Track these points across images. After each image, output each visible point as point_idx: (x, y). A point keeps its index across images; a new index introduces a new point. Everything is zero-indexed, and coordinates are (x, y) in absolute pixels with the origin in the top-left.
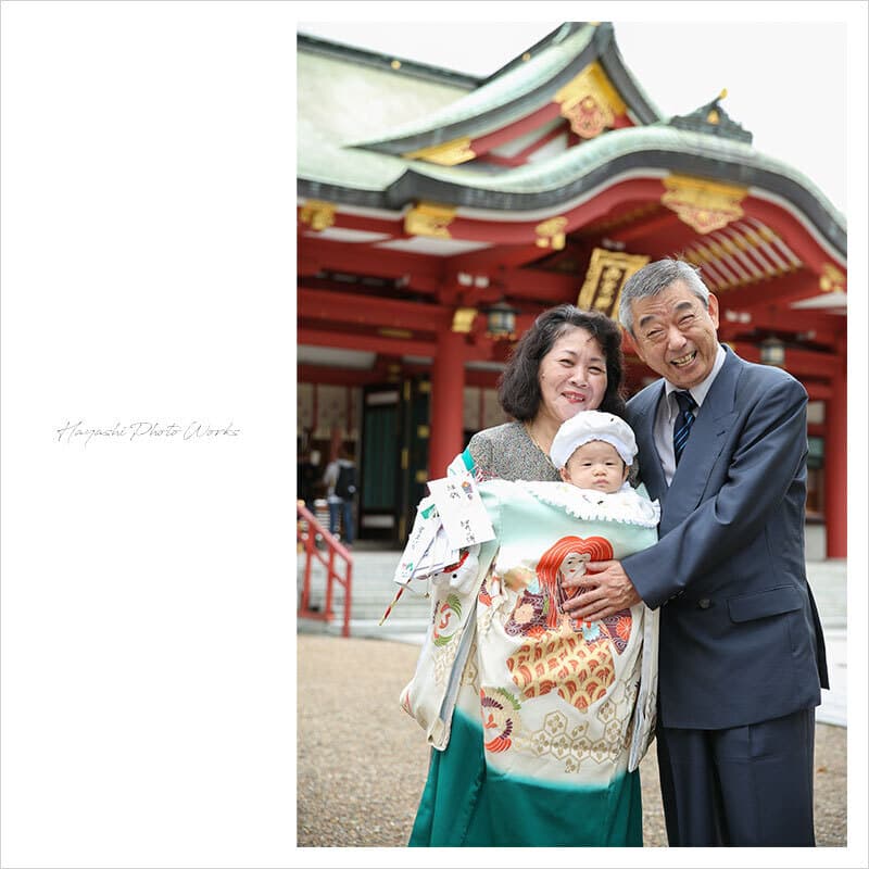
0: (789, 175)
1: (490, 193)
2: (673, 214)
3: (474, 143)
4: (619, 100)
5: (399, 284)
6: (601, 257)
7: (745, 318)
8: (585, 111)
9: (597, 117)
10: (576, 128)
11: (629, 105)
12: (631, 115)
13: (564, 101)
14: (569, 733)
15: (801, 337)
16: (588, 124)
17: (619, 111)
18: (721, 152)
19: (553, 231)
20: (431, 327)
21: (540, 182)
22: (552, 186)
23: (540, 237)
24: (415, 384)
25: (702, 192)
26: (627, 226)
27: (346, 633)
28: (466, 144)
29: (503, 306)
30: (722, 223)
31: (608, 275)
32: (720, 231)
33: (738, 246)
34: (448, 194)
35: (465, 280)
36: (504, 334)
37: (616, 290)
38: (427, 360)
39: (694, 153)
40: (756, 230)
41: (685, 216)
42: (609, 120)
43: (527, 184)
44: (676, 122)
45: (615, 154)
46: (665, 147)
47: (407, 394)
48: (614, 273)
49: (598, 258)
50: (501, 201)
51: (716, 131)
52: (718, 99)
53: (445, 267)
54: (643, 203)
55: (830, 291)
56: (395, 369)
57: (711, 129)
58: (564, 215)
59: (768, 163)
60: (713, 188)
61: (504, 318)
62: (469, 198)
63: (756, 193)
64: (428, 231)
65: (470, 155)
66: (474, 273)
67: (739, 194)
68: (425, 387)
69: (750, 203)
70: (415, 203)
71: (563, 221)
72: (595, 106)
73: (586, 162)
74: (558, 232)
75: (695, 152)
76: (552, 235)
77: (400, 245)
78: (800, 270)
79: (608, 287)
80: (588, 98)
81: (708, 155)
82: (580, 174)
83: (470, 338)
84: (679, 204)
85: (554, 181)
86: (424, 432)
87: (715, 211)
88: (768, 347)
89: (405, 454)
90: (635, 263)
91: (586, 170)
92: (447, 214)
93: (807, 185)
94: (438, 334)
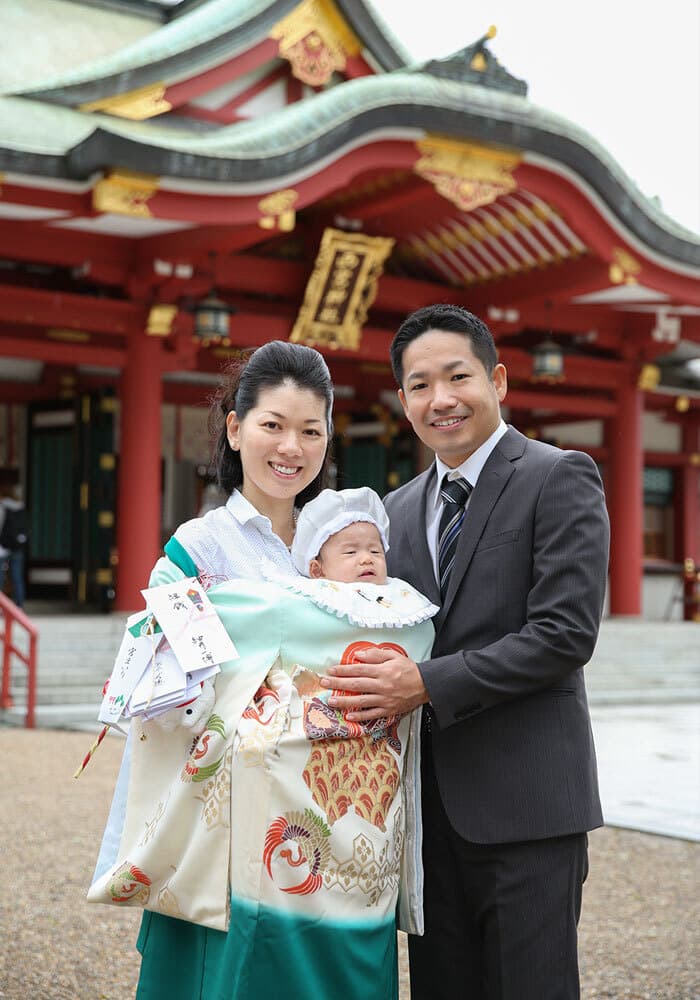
0: (574, 137)
1: (201, 159)
2: (430, 186)
3: (170, 91)
4: (352, 37)
5: (76, 273)
6: (334, 239)
7: (512, 316)
8: (311, 52)
9: (324, 58)
10: (298, 72)
11: (365, 44)
12: (368, 56)
13: (283, 38)
14: (377, 859)
15: (578, 339)
16: (312, 68)
17: (352, 50)
18: (490, 107)
19: (280, 209)
20: (120, 329)
21: (263, 144)
22: (280, 150)
23: (264, 215)
24: (96, 400)
25: (465, 157)
26: (366, 200)
27: (30, 722)
28: (160, 93)
29: (214, 302)
30: (489, 198)
31: (341, 262)
32: (487, 208)
33: (505, 225)
34: (147, 160)
35: (163, 268)
36: (216, 338)
37: (352, 281)
38: (113, 371)
39: (455, 109)
40: (529, 205)
41: (444, 188)
42: (339, 62)
43: (248, 147)
44: (432, 68)
45: (358, 109)
46: (419, 101)
47: (86, 415)
48: (350, 259)
49: (329, 240)
50: (216, 169)
51: (482, 80)
52: (485, 39)
53: (136, 251)
54: (388, 171)
55: (623, 284)
56: (68, 381)
57: (475, 78)
58: (293, 187)
59: (546, 121)
60: (478, 153)
61: (216, 320)
62: (175, 166)
63: (533, 159)
64: (123, 207)
65: (165, 107)
66: (174, 260)
67: (511, 160)
68: (111, 405)
69: (523, 171)
70: (106, 172)
71: (292, 195)
72: (322, 45)
73: (322, 118)
74: (286, 209)
75: (458, 106)
76: (279, 212)
77: (83, 224)
78: (584, 256)
79: (342, 277)
80: (313, 33)
81: (473, 110)
82: (314, 135)
83: (168, 343)
84: (437, 173)
85: (281, 144)
86: (108, 462)
87: (481, 182)
88: (544, 353)
89: (85, 490)
90: (376, 247)
91: (322, 130)
92: (147, 186)
93: (594, 149)
94: (129, 338)
